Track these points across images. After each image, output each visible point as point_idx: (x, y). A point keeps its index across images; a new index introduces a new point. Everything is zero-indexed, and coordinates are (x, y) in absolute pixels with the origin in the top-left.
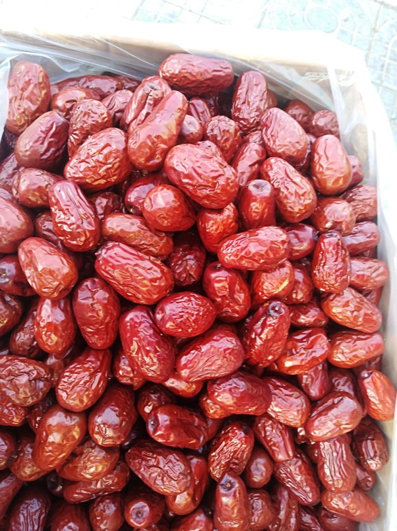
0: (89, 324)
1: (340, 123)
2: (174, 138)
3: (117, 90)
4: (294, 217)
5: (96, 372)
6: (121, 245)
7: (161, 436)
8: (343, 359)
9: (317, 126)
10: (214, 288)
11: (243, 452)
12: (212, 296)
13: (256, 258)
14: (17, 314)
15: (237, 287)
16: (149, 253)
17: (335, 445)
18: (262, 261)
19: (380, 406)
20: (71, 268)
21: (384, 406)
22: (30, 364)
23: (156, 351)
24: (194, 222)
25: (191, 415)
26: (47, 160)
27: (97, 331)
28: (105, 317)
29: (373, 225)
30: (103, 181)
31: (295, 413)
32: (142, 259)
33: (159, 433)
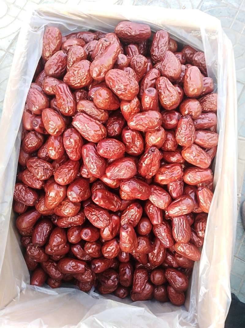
0: (69, 148)
1: (206, 59)
2: (111, 66)
3: (94, 39)
4: (167, 107)
5: (71, 169)
6: (84, 114)
7: (97, 201)
8: (189, 180)
9: (195, 60)
10: (125, 138)
11: (136, 216)
12: (125, 142)
13: (144, 125)
14: (41, 141)
15: (136, 139)
16: (96, 119)
17: (180, 220)
18: (147, 127)
19: (204, 205)
20: (62, 123)
21: (207, 205)
22: (44, 162)
23: (96, 163)
24: (119, 107)
25: (114, 196)
26: (57, 73)
27: (72, 152)
28: (75, 146)
29: (214, 115)
30: (79, 85)
31: (162, 202)
32: (91, 121)
33: (96, 199)
